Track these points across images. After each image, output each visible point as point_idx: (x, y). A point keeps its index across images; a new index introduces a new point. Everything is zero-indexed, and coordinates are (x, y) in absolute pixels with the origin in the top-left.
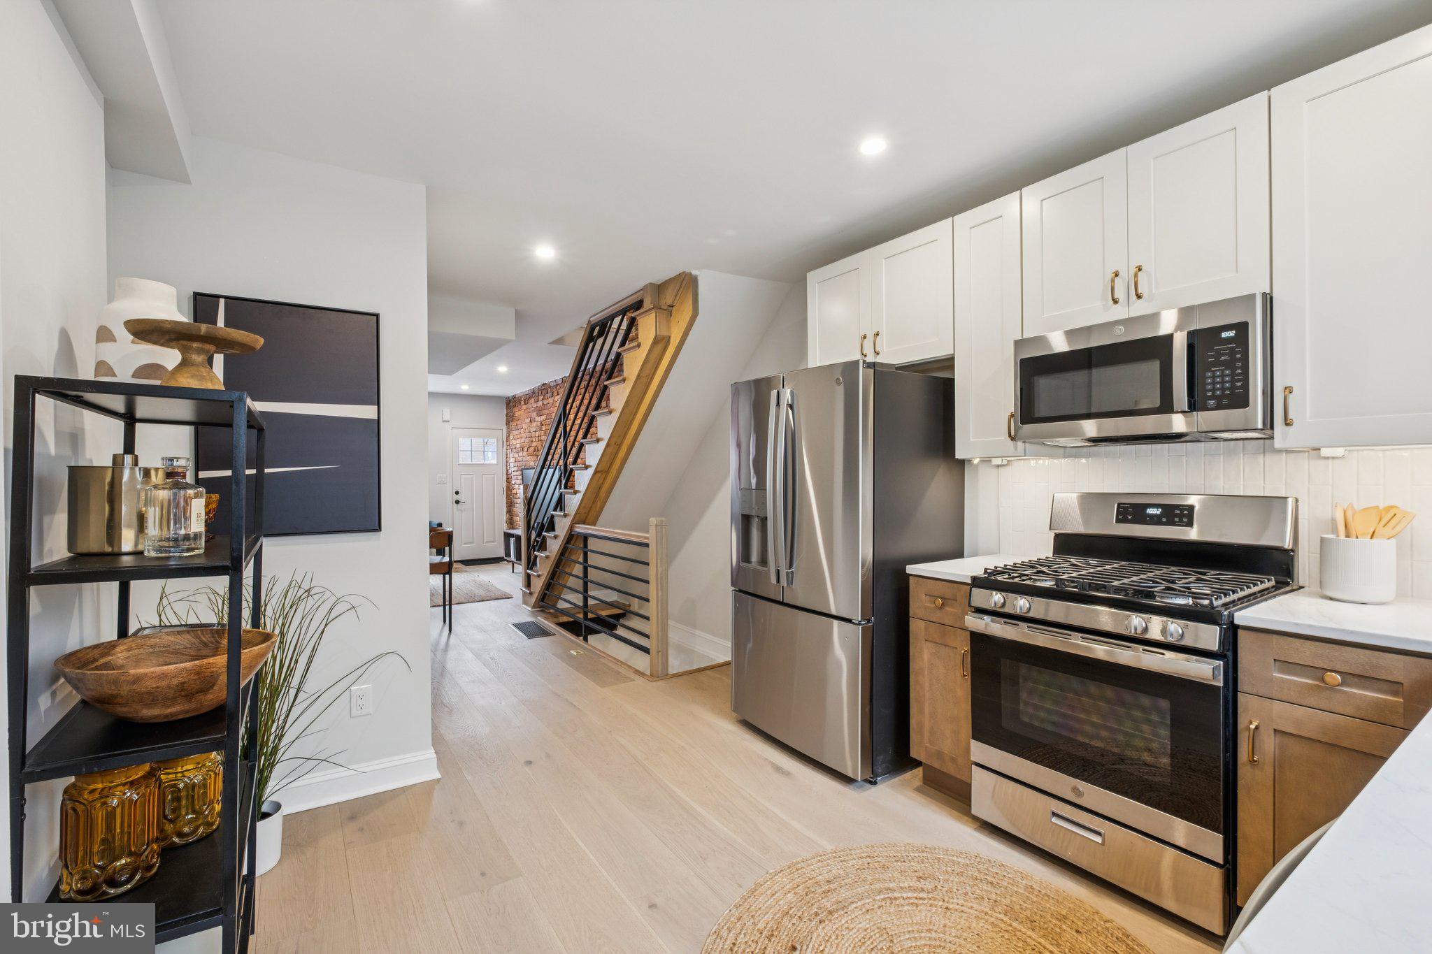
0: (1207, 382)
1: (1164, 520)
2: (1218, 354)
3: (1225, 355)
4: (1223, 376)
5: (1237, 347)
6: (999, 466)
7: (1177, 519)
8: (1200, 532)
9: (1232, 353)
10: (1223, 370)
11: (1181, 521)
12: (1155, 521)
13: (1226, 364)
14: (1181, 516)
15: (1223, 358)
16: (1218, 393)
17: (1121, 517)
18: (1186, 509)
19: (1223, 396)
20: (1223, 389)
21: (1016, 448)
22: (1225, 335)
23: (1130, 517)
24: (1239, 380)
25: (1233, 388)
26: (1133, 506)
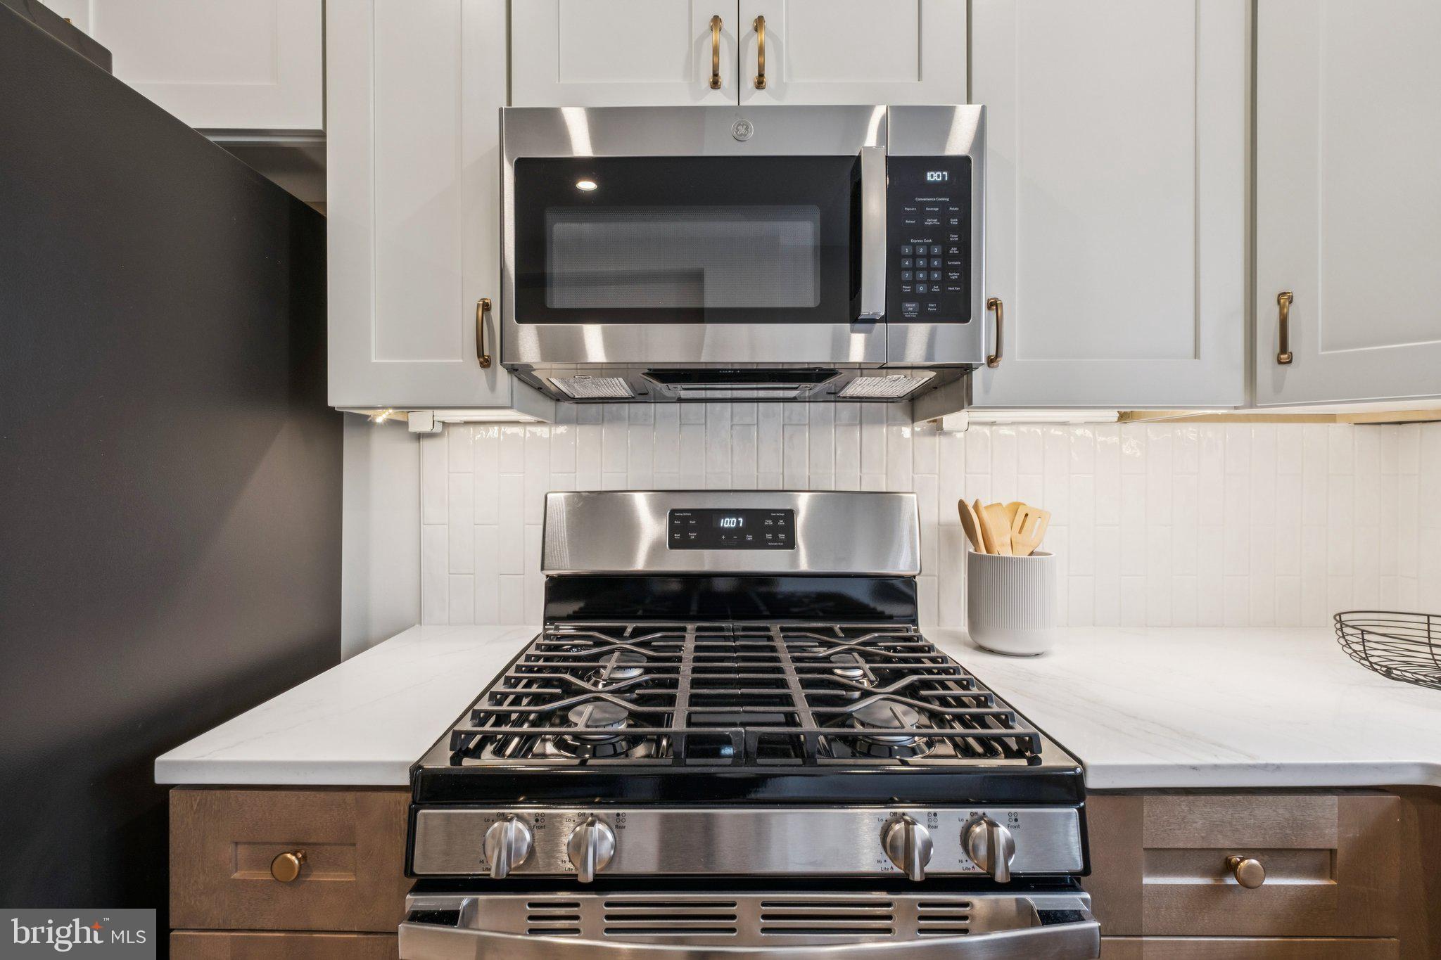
0: (903, 266)
1: (749, 538)
2: (921, 214)
3: (932, 215)
4: (929, 256)
5: (952, 204)
6: (419, 437)
7: (769, 536)
8: (812, 557)
9: (944, 215)
10: (928, 245)
11: (775, 539)
12: (735, 540)
13: (931, 232)
14: (775, 530)
15: (929, 222)
16: (921, 288)
17: (677, 536)
18: (780, 518)
19: (930, 296)
20: (929, 282)
21: (493, 387)
22: (933, 176)
23: (693, 535)
24: (954, 269)
25: (945, 281)
26: (696, 513)
